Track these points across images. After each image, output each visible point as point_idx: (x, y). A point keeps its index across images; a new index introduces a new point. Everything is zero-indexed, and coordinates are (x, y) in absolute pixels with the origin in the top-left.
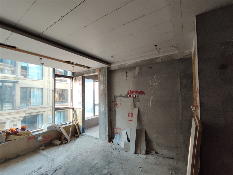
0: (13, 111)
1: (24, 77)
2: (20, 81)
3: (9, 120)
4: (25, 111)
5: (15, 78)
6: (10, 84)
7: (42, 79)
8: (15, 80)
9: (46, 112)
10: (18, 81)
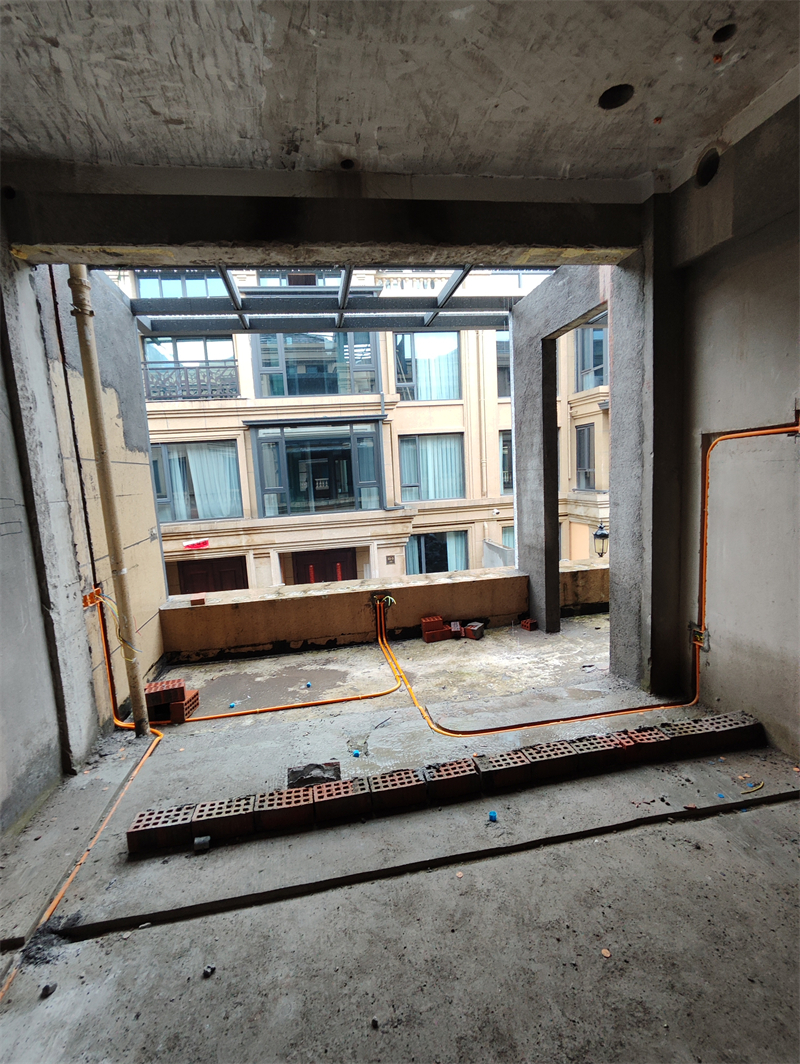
0: (381, 514)
1: (402, 399)
2: (391, 416)
3: (376, 543)
4: (411, 518)
5: (379, 404)
6: (368, 428)
7: (460, 397)
8: (380, 413)
9: (477, 527)
10: (386, 413)
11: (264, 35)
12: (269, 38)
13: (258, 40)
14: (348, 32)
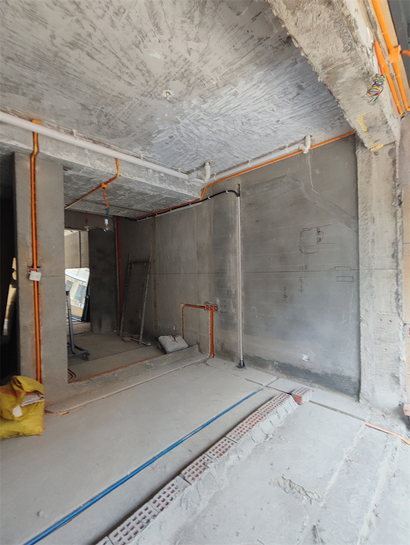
11: (230, 90)
12: (230, 89)
13: (233, 91)
14: (203, 75)
